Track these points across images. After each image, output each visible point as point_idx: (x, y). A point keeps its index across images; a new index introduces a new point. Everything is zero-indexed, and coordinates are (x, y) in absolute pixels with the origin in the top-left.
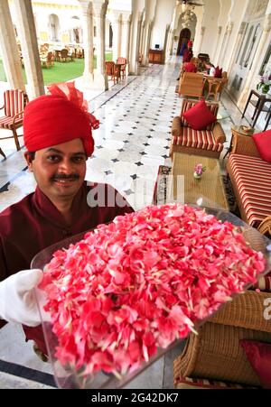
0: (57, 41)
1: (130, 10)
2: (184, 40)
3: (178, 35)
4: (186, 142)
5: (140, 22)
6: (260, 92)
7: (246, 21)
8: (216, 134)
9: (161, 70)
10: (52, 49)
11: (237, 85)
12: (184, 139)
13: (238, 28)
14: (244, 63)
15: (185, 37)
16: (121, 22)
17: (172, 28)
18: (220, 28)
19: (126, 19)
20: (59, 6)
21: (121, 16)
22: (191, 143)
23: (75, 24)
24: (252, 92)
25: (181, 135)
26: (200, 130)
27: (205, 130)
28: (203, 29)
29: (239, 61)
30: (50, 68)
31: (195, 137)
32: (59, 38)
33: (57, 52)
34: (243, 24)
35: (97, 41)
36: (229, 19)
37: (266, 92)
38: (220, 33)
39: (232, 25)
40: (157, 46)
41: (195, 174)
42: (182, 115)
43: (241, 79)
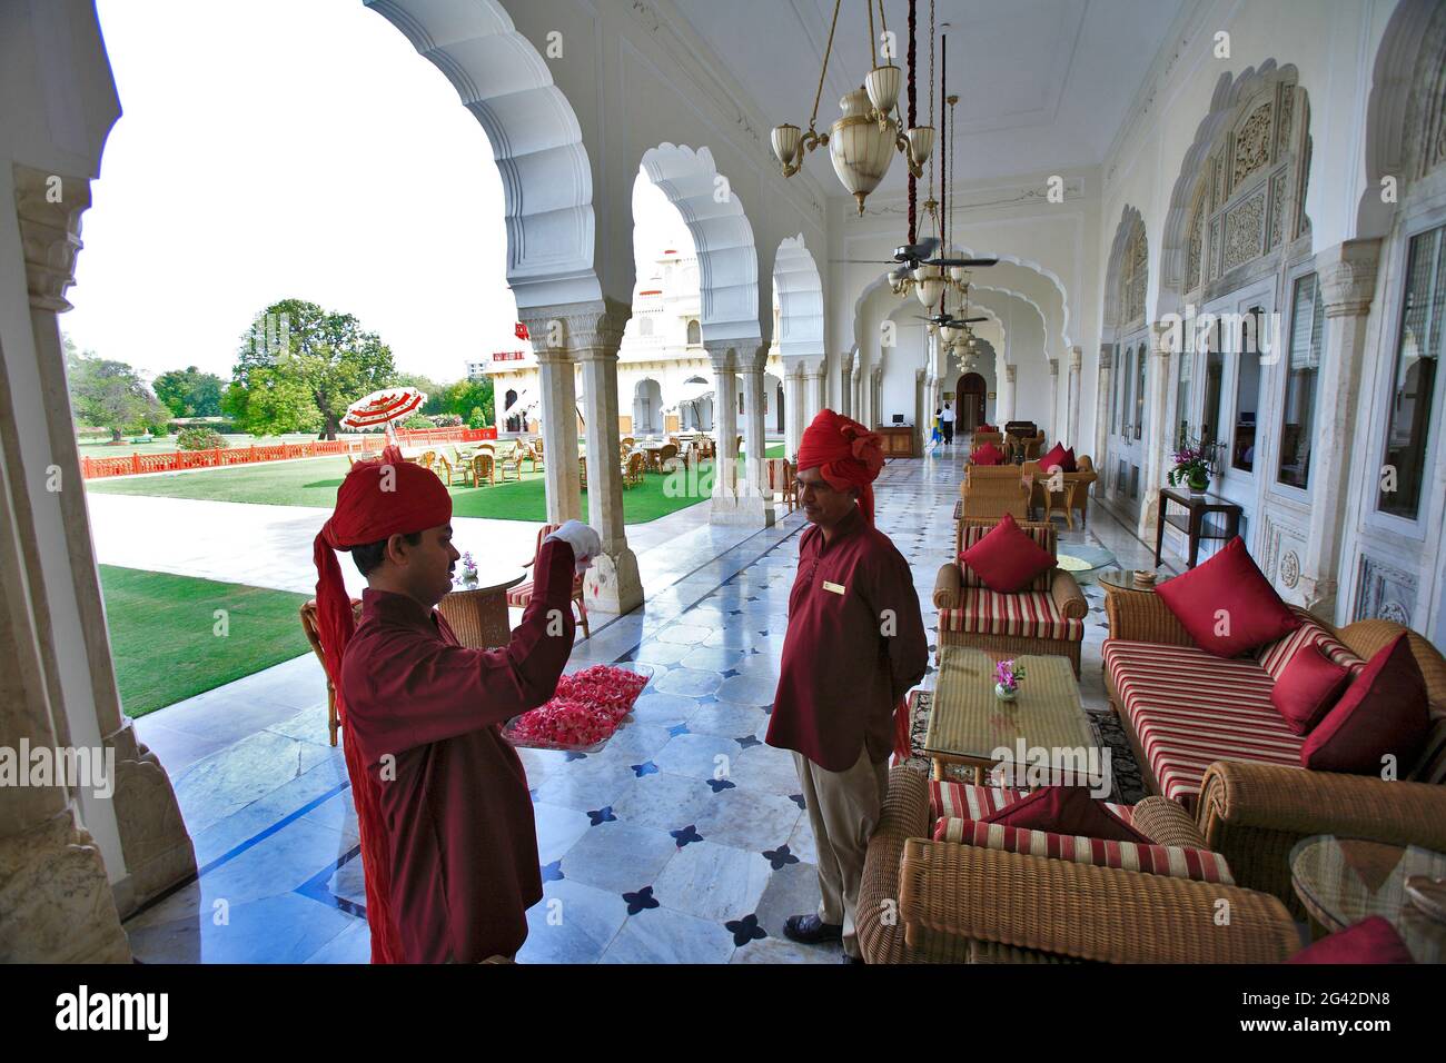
0: (652, 431)
1: (821, 351)
2: (970, 398)
3: (952, 388)
4: (976, 620)
5: (847, 373)
6: (1182, 488)
7: (1111, 340)
8: (1062, 595)
9: (919, 470)
10: (638, 448)
11: (1129, 484)
12: (968, 614)
13: (1094, 357)
14: (1131, 432)
15: (972, 391)
16: (800, 377)
17: (933, 371)
18: (1055, 363)
19: (811, 370)
20: (663, 364)
21: (801, 365)
22: (990, 621)
23: (697, 391)
24: (1164, 497)
25: (962, 605)
26: (1016, 593)
27: (1028, 590)
28: (1012, 370)
29: (1118, 429)
30: (633, 487)
31: (998, 609)
32: (661, 424)
33: (652, 452)
34: (1106, 348)
35: (745, 422)
36: (1068, 343)
37: (1203, 490)
38: (1056, 372)
39: (1078, 352)
40: (898, 418)
41: (999, 688)
42: (960, 559)
43: (1136, 469)
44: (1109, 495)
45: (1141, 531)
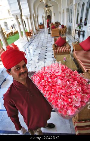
0: (8, 30)
1: (29, 14)
2: (49, 19)
3: (47, 18)
4: (58, 51)
5: (33, 17)
6: (78, 29)
7: (68, 8)
8: (67, 46)
9: (44, 30)
10: (7, 33)
11: (70, 29)
12: (57, 51)
13: (66, 11)
14: (70, 22)
15: (49, 18)
16: (27, 19)
17: (44, 16)
18: (60, 12)
19: (29, 17)
20: (6, 19)
21: (27, 17)
22: (60, 51)
23: (12, 23)
24: (76, 30)
25: (56, 49)
26: (62, 46)
27: (63, 46)
28: (54, 14)
30: (8, 39)
31: (61, 49)
32: (9, 28)
33: (9, 33)
34: (67, 9)
35: (21, 26)
36: (62, 9)
37: (80, 29)
38: (60, 14)
39: (63, 10)
40: (41, 23)
41: (64, 61)
42: (55, 43)
43: (71, 27)
44: (68, 30)
45: (72, 35)
